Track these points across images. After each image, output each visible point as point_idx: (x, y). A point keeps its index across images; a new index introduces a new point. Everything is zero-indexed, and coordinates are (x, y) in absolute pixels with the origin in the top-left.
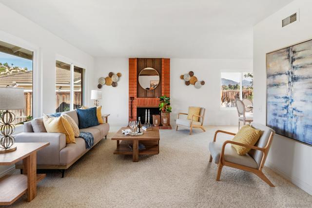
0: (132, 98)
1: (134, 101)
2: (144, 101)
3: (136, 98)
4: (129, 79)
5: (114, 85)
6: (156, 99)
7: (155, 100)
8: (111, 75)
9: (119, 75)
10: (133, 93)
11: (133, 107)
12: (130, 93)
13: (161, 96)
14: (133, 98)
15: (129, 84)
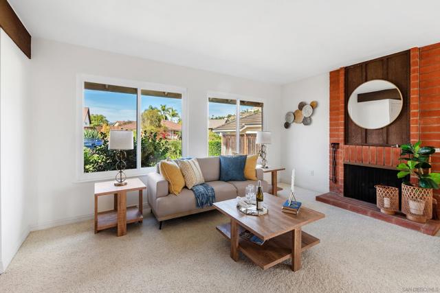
0: (335, 146)
1: (340, 150)
2: (360, 152)
3: (342, 144)
4: (331, 110)
5: (307, 122)
6: (392, 150)
7: (389, 153)
8: (301, 106)
9: (314, 106)
10: (338, 136)
11: (337, 161)
12: (331, 136)
13: (408, 142)
14: (338, 144)
15: (331, 120)
